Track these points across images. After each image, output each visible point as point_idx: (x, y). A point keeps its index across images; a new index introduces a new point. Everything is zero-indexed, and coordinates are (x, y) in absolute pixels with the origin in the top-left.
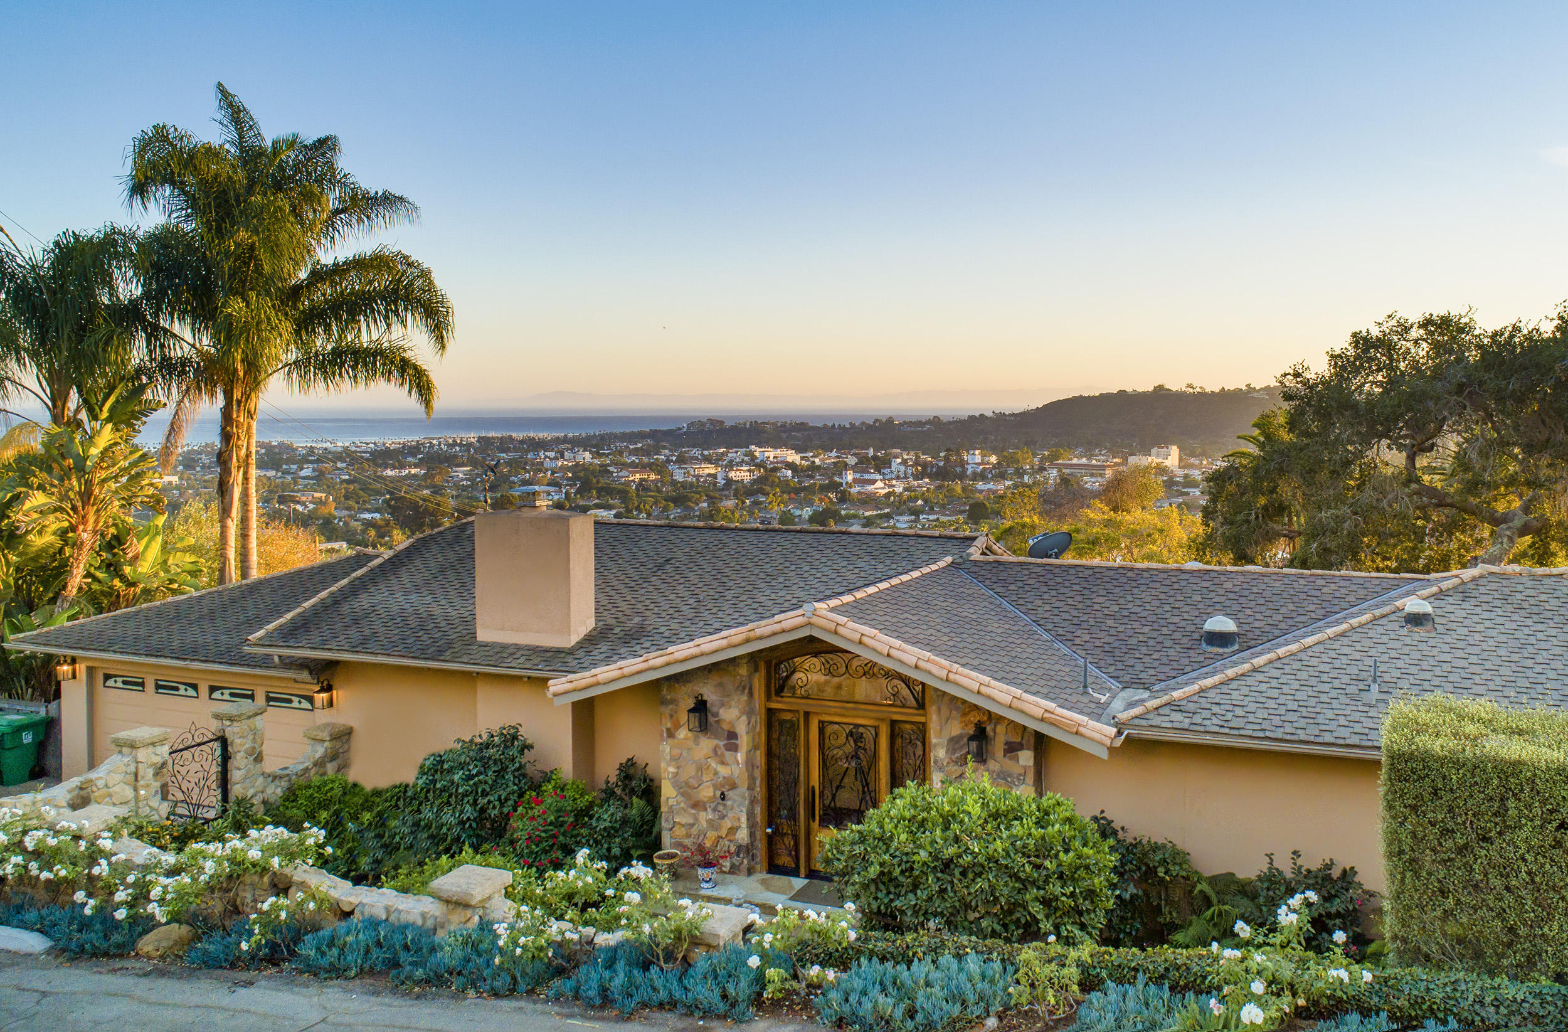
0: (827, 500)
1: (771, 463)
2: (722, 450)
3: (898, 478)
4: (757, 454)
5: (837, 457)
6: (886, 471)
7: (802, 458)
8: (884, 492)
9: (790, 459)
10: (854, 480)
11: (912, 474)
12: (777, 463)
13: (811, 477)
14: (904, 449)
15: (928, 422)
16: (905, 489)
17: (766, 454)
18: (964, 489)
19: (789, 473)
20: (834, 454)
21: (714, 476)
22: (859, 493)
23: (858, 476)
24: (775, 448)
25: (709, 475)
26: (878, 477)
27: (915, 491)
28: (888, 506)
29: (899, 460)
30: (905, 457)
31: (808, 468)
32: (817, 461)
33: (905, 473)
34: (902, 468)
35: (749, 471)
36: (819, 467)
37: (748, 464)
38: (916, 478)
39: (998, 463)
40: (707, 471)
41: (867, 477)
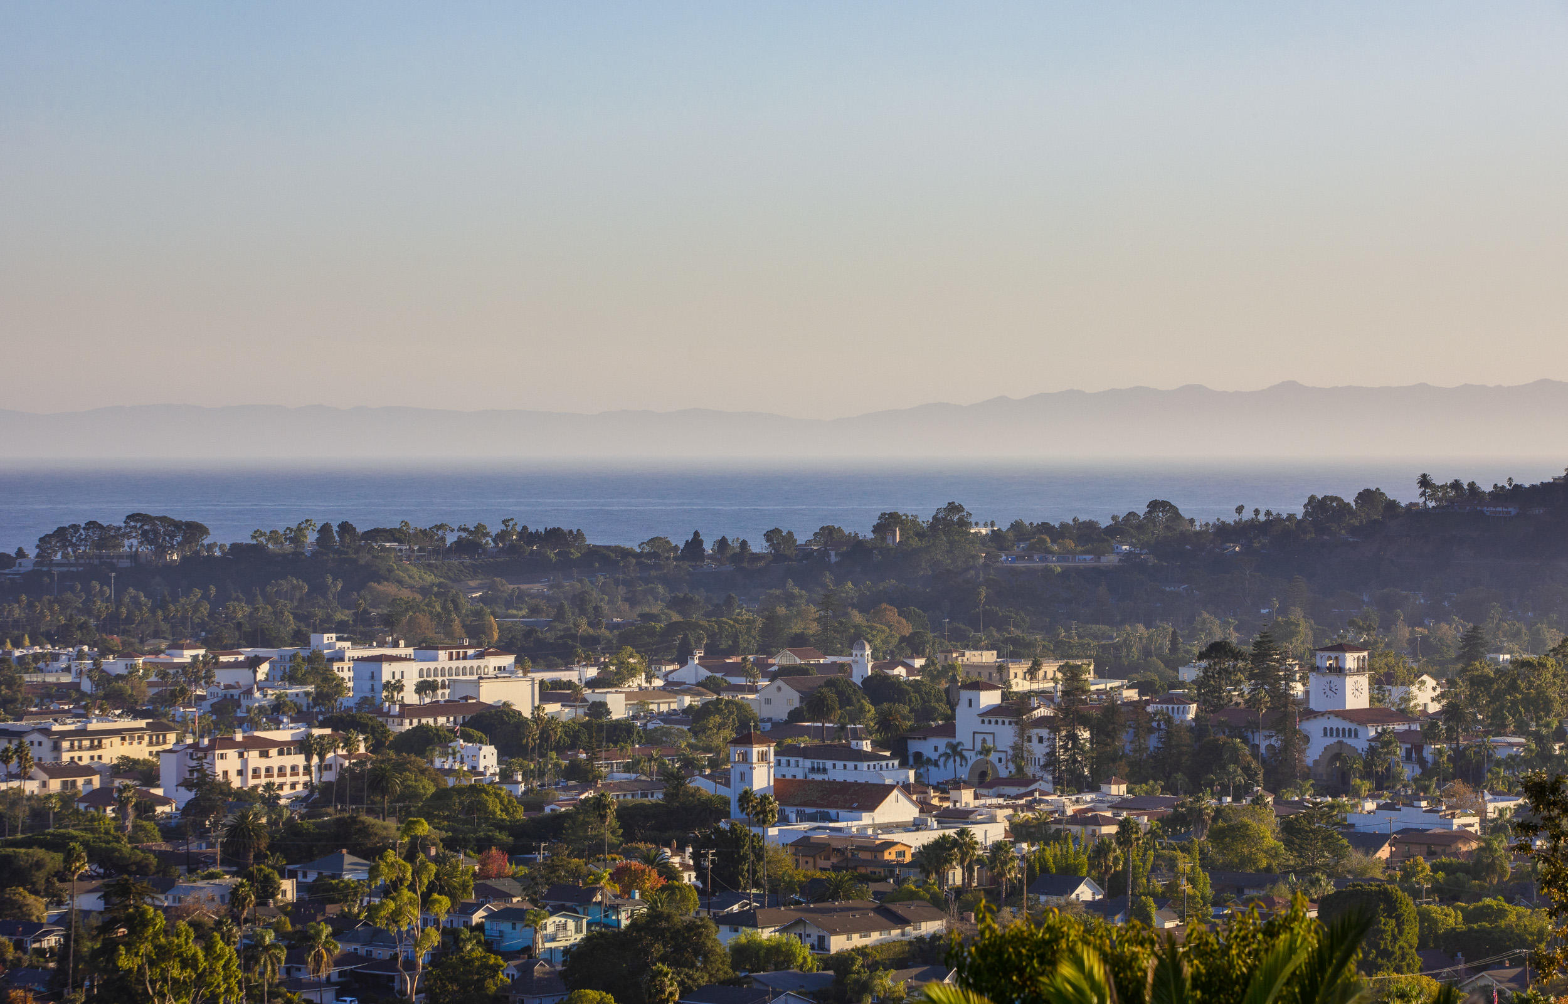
0: (653, 880)
1: (407, 711)
2: (187, 656)
3: (983, 781)
4: (344, 672)
5: (707, 685)
6: (929, 747)
7: (548, 692)
8: (917, 840)
9: (490, 694)
10: (785, 789)
11: (1051, 761)
12: (434, 709)
13: (581, 775)
14: (1013, 650)
15: (1121, 528)
16: (1018, 831)
17: (387, 672)
18: (1290, 831)
19: (488, 758)
20: (694, 669)
21: (147, 774)
22: (804, 847)
23: (799, 769)
24: (425, 646)
25: (127, 767)
26: (891, 772)
27: (1057, 837)
28: (938, 905)
29: (990, 698)
30: (1020, 685)
31: (574, 736)
32: (618, 706)
33: (1018, 754)
34: (1005, 735)
35: (304, 746)
36: (620, 732)
37: (302, 716)
38: (1072, 782)
39: (1452, 713)
40: (113, 751)
41: (839, 772)
